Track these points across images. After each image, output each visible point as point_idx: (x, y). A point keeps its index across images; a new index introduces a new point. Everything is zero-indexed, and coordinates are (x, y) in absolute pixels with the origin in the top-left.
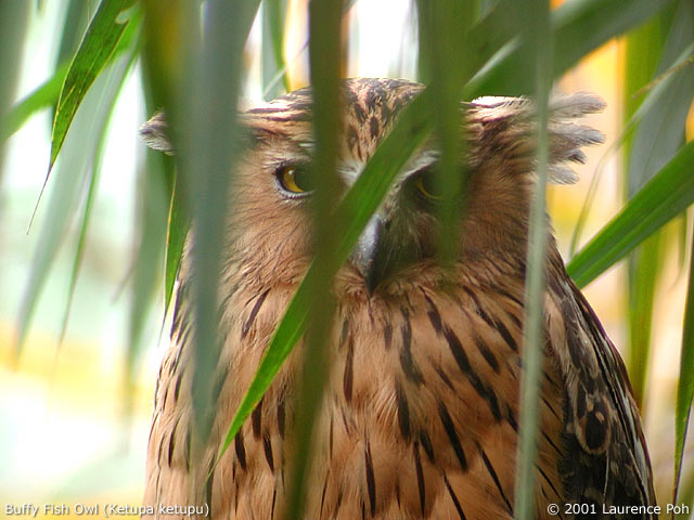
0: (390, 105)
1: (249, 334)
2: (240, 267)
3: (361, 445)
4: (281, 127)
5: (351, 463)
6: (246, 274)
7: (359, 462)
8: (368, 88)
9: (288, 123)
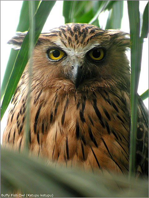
0: (81, 30)
1: (36, 103)
2: (36, 81)
3: (65, 138)
4: (48, 38)
5: (62, 144)
6: (38, 84)
7: (64, 143)
8: (74, 26)
9: (50, 37)
